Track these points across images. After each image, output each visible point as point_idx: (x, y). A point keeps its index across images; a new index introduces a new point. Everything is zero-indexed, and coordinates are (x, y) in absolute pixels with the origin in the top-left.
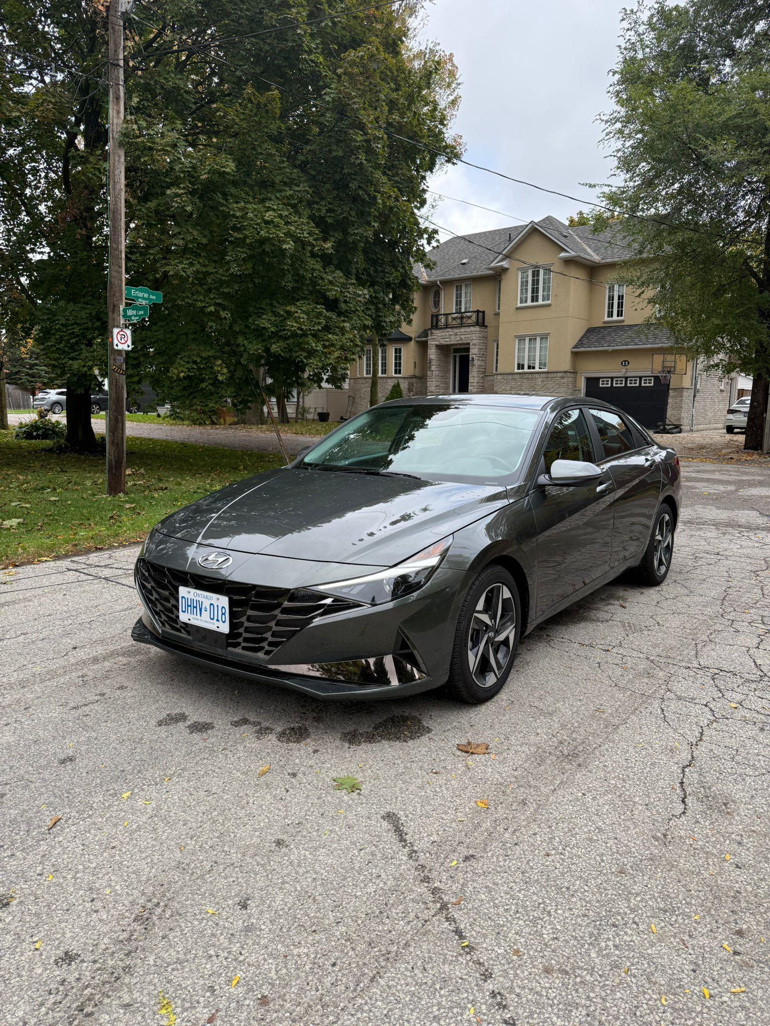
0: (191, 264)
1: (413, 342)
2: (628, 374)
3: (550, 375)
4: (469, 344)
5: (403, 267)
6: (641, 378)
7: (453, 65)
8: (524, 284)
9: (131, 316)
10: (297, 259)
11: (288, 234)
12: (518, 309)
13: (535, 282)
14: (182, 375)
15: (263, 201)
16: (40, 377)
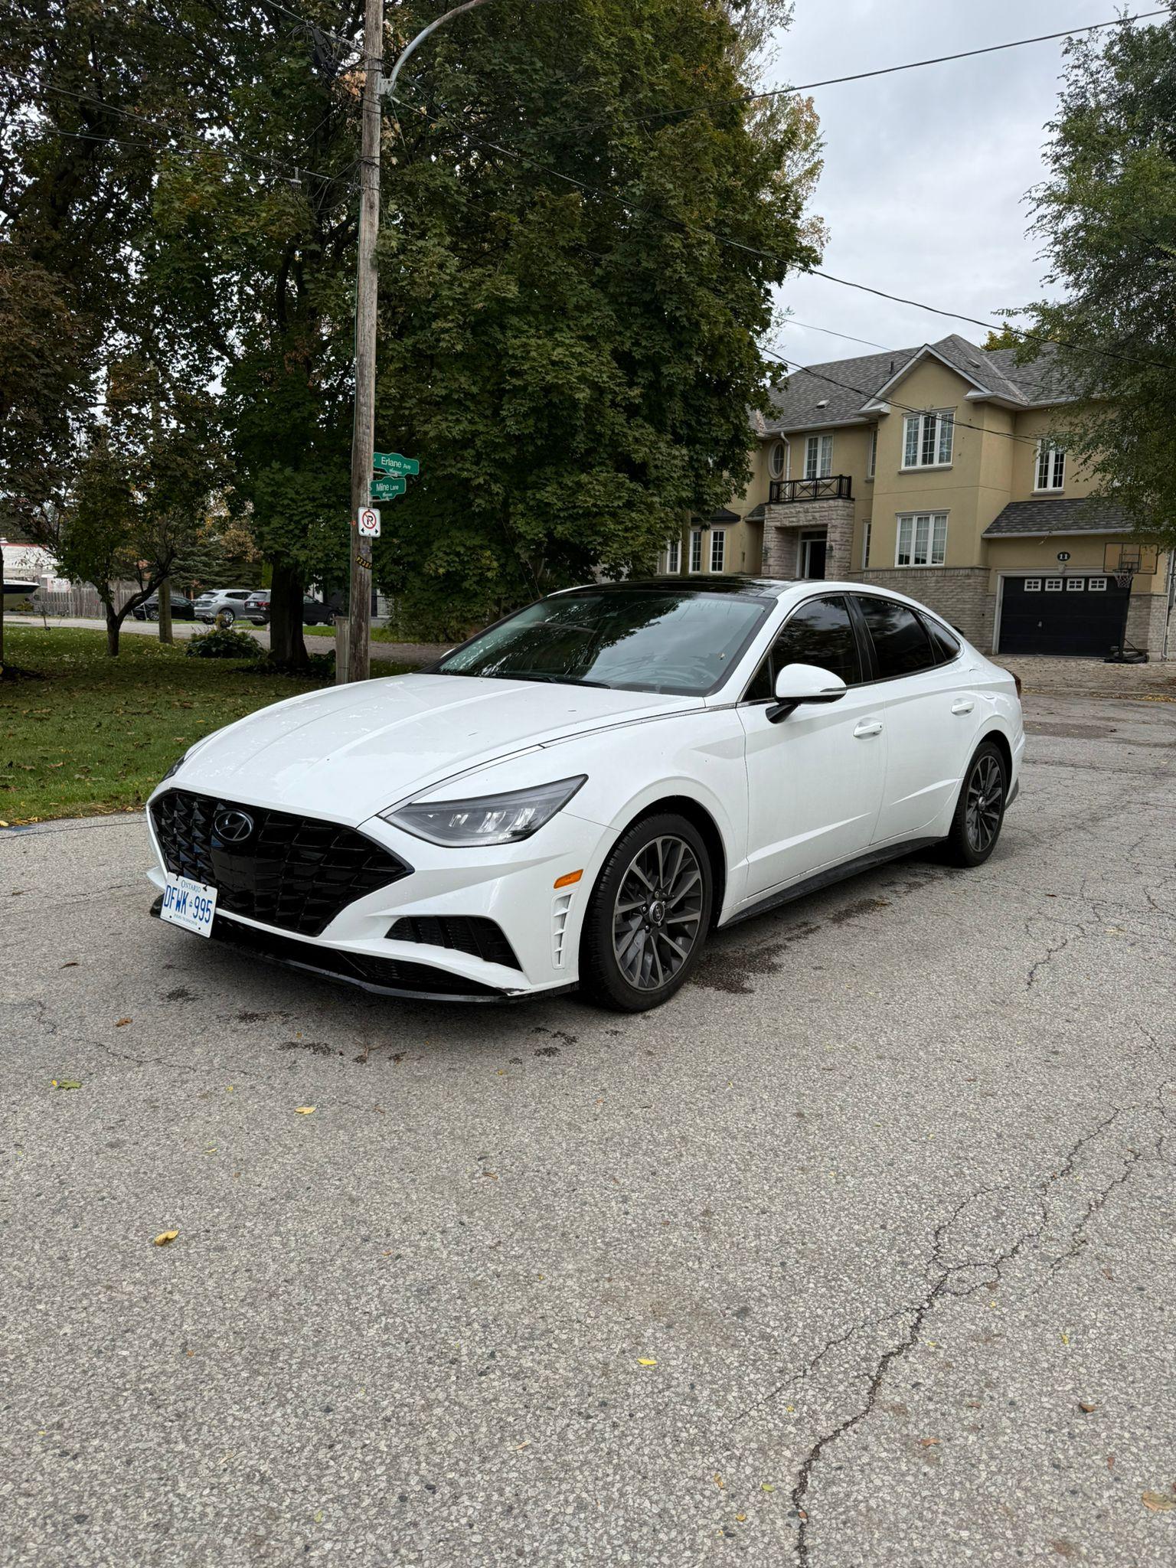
0: (458, 421)
1: (741, 524)
2: (1068, 573)
3: (949, 573)
4: (826, 525)
5: (737, 417)
6: (1087, 579)
7: (813, 115)
8: (913, 437)
9: (381, 493)
10: (593, 411)
11: (582, 379)
12: (902, 473)
13: (929, 435)
14: (441, 571)
15: (550, 334)
16: (197, 572)
